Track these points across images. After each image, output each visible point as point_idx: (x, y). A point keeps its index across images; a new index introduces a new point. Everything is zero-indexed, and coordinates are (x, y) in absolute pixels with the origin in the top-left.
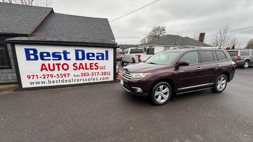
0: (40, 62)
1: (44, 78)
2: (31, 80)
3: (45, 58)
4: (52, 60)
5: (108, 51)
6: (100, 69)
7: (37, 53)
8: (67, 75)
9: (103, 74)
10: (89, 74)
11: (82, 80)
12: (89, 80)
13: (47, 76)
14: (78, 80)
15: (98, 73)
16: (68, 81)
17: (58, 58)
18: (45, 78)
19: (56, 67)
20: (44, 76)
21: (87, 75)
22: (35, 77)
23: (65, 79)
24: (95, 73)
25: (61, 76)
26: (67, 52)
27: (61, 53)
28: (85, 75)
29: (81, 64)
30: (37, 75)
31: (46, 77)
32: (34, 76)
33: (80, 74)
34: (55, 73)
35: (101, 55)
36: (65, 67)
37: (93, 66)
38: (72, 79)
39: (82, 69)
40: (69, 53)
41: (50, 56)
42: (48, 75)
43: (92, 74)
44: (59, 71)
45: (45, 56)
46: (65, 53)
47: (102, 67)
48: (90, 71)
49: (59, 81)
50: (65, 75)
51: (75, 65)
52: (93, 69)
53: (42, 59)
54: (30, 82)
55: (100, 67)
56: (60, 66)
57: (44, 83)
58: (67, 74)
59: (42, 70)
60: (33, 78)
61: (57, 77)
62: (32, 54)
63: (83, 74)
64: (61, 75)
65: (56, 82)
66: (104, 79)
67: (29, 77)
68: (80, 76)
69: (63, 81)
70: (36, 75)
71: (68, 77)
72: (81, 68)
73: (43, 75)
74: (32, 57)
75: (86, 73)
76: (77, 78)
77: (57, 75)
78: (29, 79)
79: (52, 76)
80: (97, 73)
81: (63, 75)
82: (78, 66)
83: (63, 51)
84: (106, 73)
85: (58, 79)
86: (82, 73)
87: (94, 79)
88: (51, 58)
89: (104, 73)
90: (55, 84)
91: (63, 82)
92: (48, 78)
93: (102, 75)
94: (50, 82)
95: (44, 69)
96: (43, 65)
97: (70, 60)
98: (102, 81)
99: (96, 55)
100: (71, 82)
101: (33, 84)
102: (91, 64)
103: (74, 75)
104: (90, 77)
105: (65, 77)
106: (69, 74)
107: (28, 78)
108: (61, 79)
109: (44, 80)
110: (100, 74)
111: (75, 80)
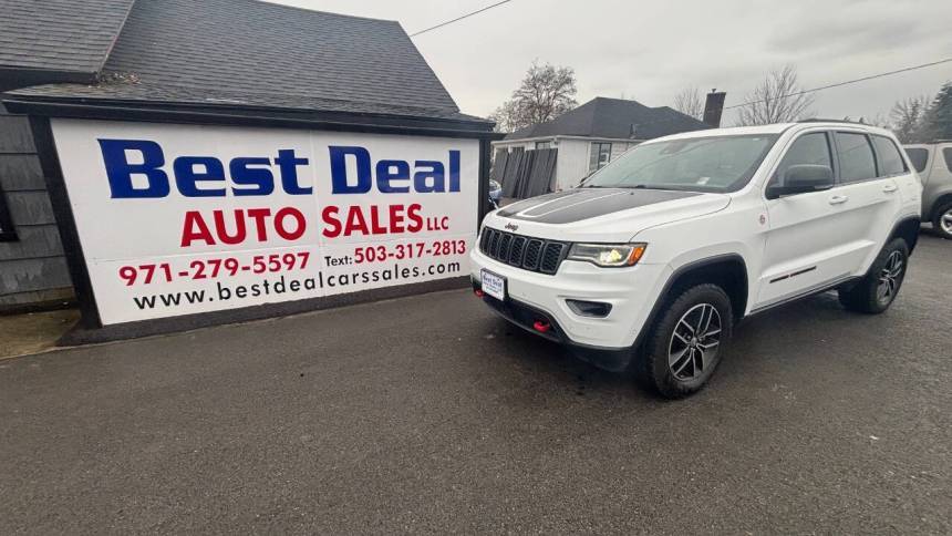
0: (176, 204)
1: (198, 276)
2: (140, 289)
3: (200, 185)
4: (230, 193)
5: (458, 153)
6: (430, 229)
7: (162, 164)
8: (299, 260)
9: (441, 251)
10: (387, 253)
11: (359, 279)
12: (387, 275)
13: (213, 266)
14: (343, 280)
15: (422, 245)
16: (302, 287)
17: (256, 187)
18: (204, 276)
19: (251, 224)
20: (198, 267)
21: (379, 258)
22: (159, 273)
23: (289, 276)
24: (410, 246)
25: (274, 266)
26: (296, 156)
27: (272, 162)
28: (371, 256)
29: (355, 210)
30: (166, 267)
31: (209, 269)
32: (151, 268)
33: (351, 254)
34: (244, 252)
35: (431, 169)
36: (290, 224)
37: (401, 219)
38: (320, 274)
39: (360, 232)
40: (305, 162)
41: (222, 178)
42: (218, 263)
43: (397, 252)
44: (263, 242)
45: (201, 177)
46: (288, 161)
47: (436, 220)
48: (390, 241)
49: (266, 285)
50: (289, 259)
51: (332, 215)
52: (401, 230)
53: (188, 188)
54: (136, 300)
55: (429, 220)
56: (266, 219)
57: (201, 300)
58: (300, 255)
59: (186, 243)
60: (148, 280)
61: (256, 272)
62: (137, 169)
63: (364, 252)
64: (271, 261)
65: (250, 292)
66: (441, 269)
67: (128, 275)
68: (353, 260)
69: (280, 287)
70: (163, 266)
71: (303, 266)
72: (357, 228)
73: (193, 265)
74: (140, 181)
75: (375, 249)
76: (338, 271)
77: (256, 263)
78: (130, 283)
79: (232, 264)
80: (418, 245)
81: (280, 260)
82: (342, 217)
83: (280, 151)
84: (451, 246)
85: (259, 280)
86: (357, 250)
87: (405, 273)
88: (228, 183)
89: (442, 248)
90: (250, 301)
91: (284, 290)
92: (215, 274)
93: (437, 253)
94: (225, 294)
95: (197, 237)
96: (193, 216)
97: (309, 191)
98: (437, 276)
99: (413, 170)
100: (313, 287)
101: (152, 306)
102: (394, 209)
103: (328, 258)
104: (390, 264)
105: (290, 268)
106: (306, 255)
107: (128, 281)
108: (273, 278)
109: (198, 286)
110: (429, 251)
111: (332, 281)
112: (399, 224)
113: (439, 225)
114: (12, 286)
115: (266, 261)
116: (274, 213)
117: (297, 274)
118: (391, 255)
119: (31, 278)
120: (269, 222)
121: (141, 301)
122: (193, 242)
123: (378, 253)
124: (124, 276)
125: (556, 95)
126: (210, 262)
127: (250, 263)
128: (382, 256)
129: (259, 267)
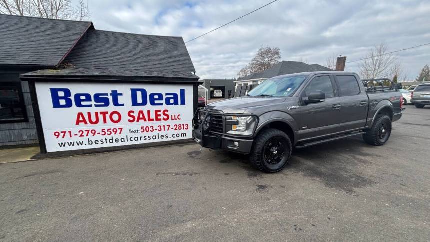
0: (75, 110)
1: (81, 136)
2: (61, 140)
6: (172, 119)
7: (70, 96)
8: (119, 131)
9: (178, 128)
10: (154, 129)
11: (143, 139)
12: (154, 138)
14: (136, 139)
15: (169, 126)
16: (120, 141)
17: (103, 104)
18: (84, 136)
19: (101, 117)
20: (81, 133)
22: (68, 134)
23: (115, 137)
24: (164, 126)
25: (109, 133)
26: (118, 93)
27: (109, 95)
28: (147, 130)
29: (141, 112)
30: (70, 132)
31: (85, 134)
32: (65, 133)
33: (140, 129)
34: (98, 128)
36: (116, 117)
37: (160, 116)
38: (127, 136)
39: (143, 121)
40: (121, 95)
42: (89, 131)
43: (159, 129)
44: (105, 124)
46: (115, 95)
47: (175, 116)
48: (156, 124)
49: (106, 140)
50: (115, 131)
51: (132, 114)
52: (160, 120)
53: (79, 105)
54: (59, 144)
55: (172, 116)
56: (107, 115)
57: (82, 145)
58: (119, 129)
59: (77, 124)
61: (103, 135)
63: (145, 128)
64: (108, 131)
65: (100, 143)
66: (178, 136)
67: (57, 135)
68: (140, 132)
69: (111, 141)
71: (120, 133)
72: (142, 119)
75: (150, 127)
76: (134, 135)
77: (103, 132)
78: (58, 138)
79: (94, 132)
80: (167, 126)
81: (112, 131)
82: (136, 115)
83: (113, 91)
84: (182, 127)
85: (104, 138)
86: (142, 127)
87: (162, 137)
90: (100, 146)
91: (113, 142)
92: (87, 135)
93: (176, 129)
94: (91, 143)
95: (82, 122)
96: (80, 114)
97: (123, 105)
98: (176, 139)
100: (124, 141)
101: (64, 146)
102: (157, 112)
103: (130, 130)
104: (156, 133)
105: (115, 134)
106: (122, 129)
107: (56, 137)
108: (109, 137)
109: (81, 140)
110: (172, 129)
111: (132, 139)
112: (159, 118)
113: (177, 118)
114: (25, 138)
115: (106, 131)
116: (110, 113)
117: (118, 136)
118: (156, 130)
119: (32, 135)
120: (108, 117)
121: (61, 144)
122: (80, 124)
123: (151, 129)
124: (56, 135)
125: (271, 60)
126: (86, 131)
127: (100, 132)
128: (152, 130)
129: (104, 133)
